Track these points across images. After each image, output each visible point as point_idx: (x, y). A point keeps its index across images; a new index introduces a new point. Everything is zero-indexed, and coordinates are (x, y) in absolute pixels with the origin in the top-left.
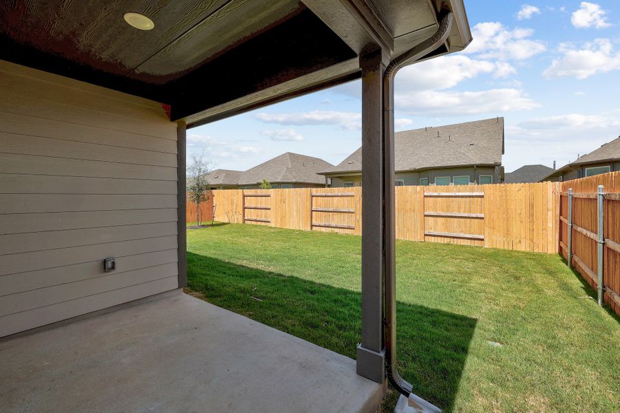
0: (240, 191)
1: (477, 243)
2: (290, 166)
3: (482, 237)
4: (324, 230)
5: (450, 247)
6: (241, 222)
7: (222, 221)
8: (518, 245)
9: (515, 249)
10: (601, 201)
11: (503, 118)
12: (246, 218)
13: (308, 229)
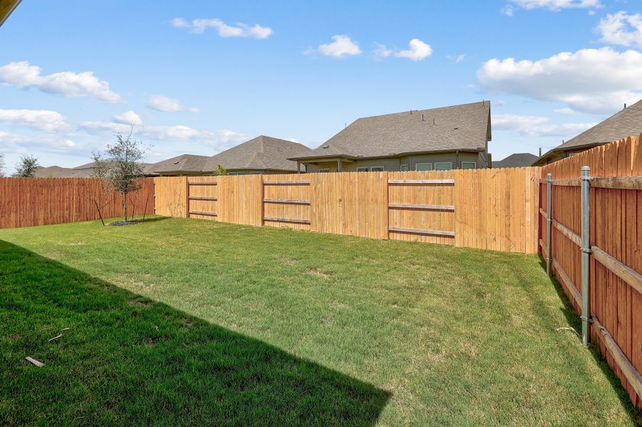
0: (184, 178)
1: (447, 241)
2: (262, 151)
3: (452, 233)
4: (277, 225)
5: (416, 247)
6: (184, 215)
7: (164, 215)
8: (493, 244)
9: (489, 248)
10: (586, 189)
11: (489, 102)
12: (191, 211)
13: (260, 225)
